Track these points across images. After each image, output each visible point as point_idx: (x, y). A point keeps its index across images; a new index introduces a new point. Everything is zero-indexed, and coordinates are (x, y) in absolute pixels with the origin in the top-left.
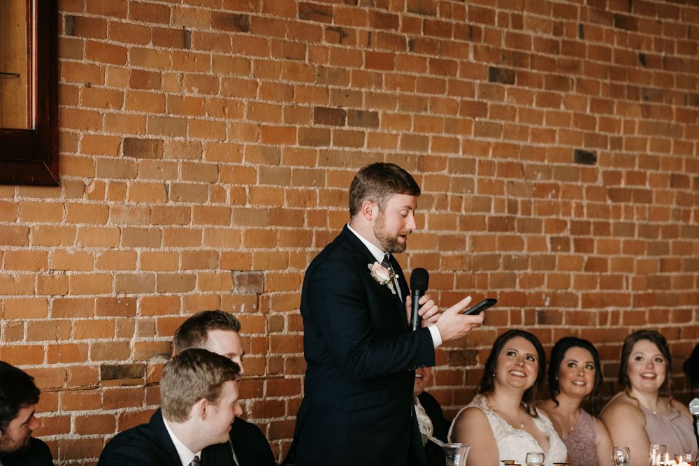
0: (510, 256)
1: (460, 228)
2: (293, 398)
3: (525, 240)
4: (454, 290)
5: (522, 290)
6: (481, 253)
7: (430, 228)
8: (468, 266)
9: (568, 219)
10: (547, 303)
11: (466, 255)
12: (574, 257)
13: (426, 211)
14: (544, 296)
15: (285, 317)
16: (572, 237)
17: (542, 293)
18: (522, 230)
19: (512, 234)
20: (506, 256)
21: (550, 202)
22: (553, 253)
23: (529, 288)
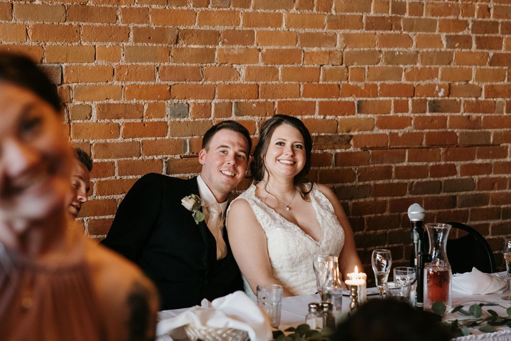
0: (393, 53)
1: (328, 27)
2: (103, 179)
3: (414, 38)
4: (321, 82)
5: (409, 83)
6: (356, 49)
7: (288, 26)
8: (340, 61)
9: (470, 20)
10: (441, 94)
11: (337, 50)
12: (475, 53)
13: (284, 10)
14: (437, 87)
15: (93, 106)
16: (474, 36)
17: (435, 85)
18: (411, 29)
19: (398, 32)
20: (387, 53)
21: (447, 4)
22: (449, 50)
23: (419, 80)
